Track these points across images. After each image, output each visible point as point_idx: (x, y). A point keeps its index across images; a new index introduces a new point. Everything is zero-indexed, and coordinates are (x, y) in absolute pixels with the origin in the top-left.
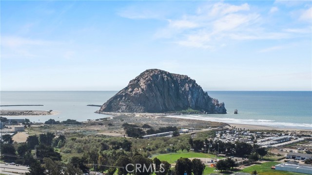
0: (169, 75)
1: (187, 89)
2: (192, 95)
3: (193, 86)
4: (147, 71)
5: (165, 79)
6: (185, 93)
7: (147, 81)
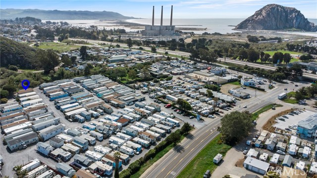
0: (282, 7)
1: (294, 16)
2: (297, 20)
3: (298, 14)
4: (268, 5)
5: (280, 10)
6: (292, 19)
7: (267, 11)
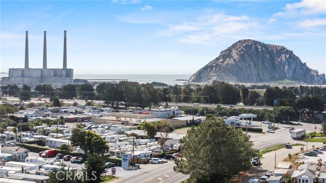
0: (264, 45)
1: (284, 59)
2: (289, 65)
3: (290, 56)
4: (240, 41)
5: (260, 50)
6: (282, 64)
7: (240, 51)
